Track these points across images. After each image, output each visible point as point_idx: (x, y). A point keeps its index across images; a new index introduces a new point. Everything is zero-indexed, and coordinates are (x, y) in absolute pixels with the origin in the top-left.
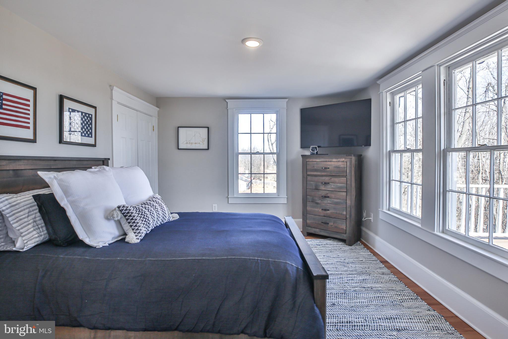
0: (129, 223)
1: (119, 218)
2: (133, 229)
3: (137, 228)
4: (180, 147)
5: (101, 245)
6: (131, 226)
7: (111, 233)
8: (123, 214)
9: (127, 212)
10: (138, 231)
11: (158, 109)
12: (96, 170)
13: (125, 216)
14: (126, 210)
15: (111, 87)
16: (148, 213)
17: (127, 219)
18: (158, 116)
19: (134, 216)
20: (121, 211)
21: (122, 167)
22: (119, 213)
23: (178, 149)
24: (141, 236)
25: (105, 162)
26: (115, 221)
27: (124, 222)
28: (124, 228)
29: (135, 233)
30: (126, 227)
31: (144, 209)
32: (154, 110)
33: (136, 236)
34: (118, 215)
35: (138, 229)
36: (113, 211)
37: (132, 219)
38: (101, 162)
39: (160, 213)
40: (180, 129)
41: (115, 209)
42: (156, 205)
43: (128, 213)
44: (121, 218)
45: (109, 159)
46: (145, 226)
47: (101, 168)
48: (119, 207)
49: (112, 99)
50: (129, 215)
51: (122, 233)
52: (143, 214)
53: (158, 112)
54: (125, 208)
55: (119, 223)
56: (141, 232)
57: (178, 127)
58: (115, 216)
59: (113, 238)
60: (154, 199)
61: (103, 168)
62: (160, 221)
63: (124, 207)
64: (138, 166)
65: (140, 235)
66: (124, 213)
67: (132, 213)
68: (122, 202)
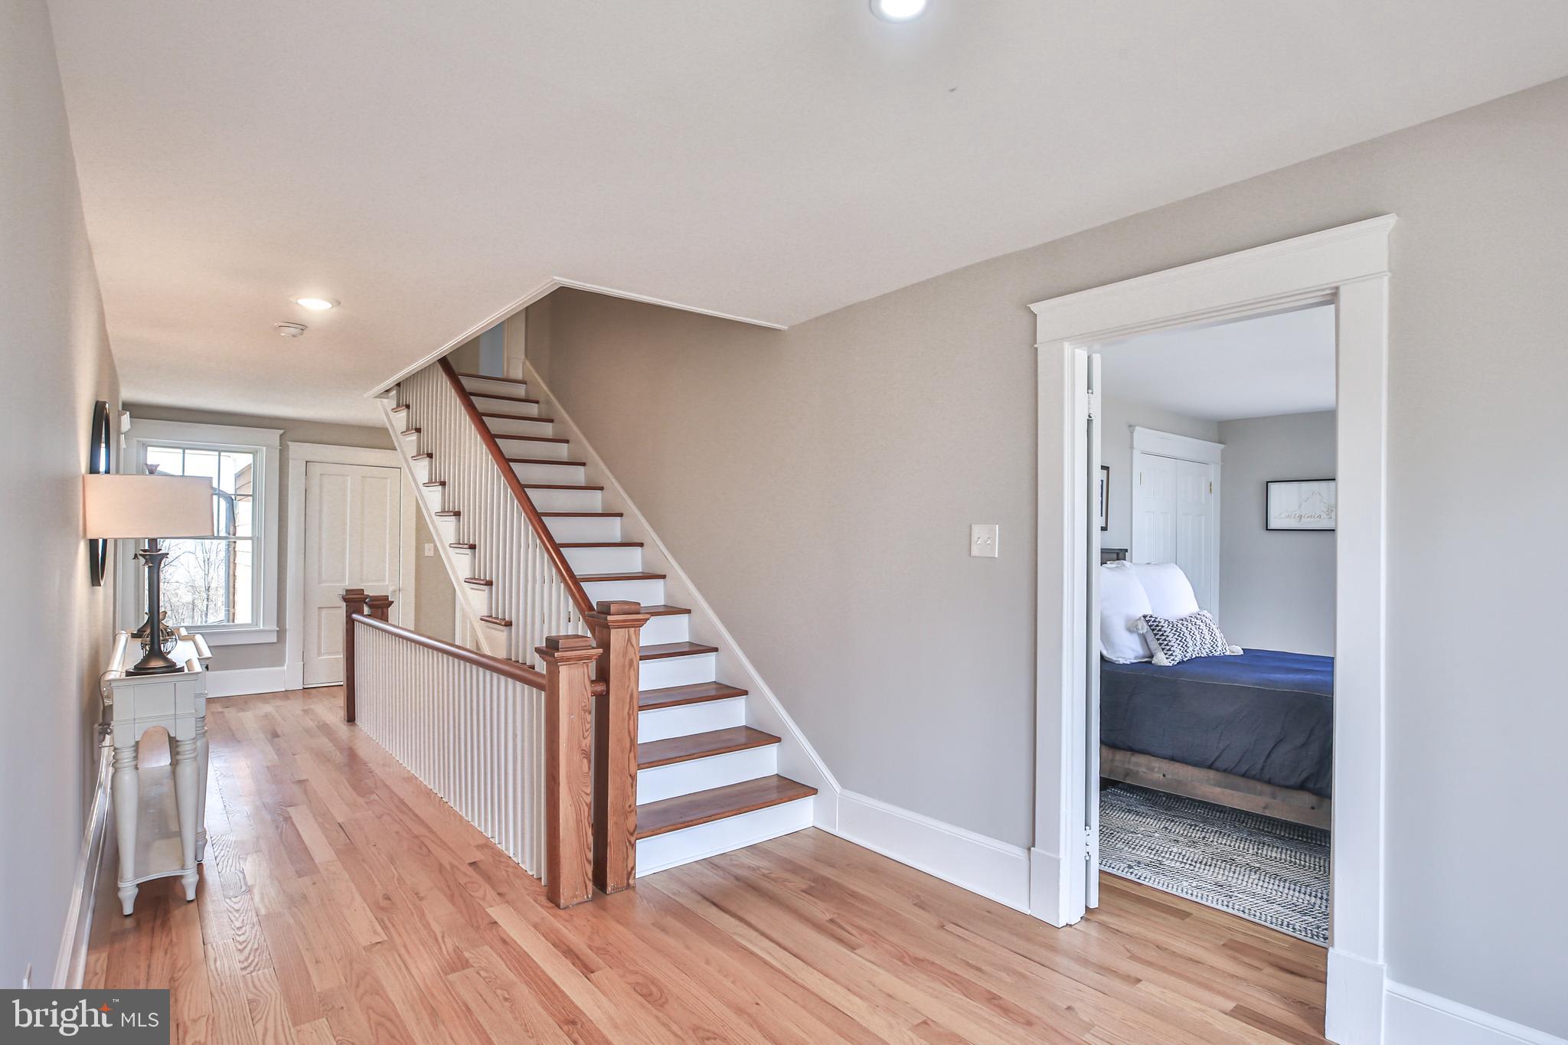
0: (1158, 639)
1: (1145, 631)
2: (1163, 649)
3: (1168, 647)
4: (1272, 526)
5: (1122, 661)
6: (1160, 644)
7: (1133, 650)
8: (1150, 626)
9: (1155, 624)
10: (1171, 652)
11: (1222, 446)
12: (1114, 566)
13: (1153, 630)
14: (1154, 621)
15: (1131, 427)
16: (1188, 636)
17: (1156, 635)
18: (1223, 460)
19: (1165, 631)
20: (1148, 621)
21: (1148, 563)
22: (1145, 624)
23: (1267, 529)
24: (1173, 660)
25: (1121, 555)
26: (1139, 634)
27: (1150, 637)
28: (1151, 647)
29: (1166, 654)
30: (1154, 644)
31: (1184, 629)
32: (1213, 450)
33: (1167, 658)
34: (1144, 628)
35: (1169, 650)
36: (1137, 620)
37: (1162, 635)
38: (1115, 556)
39: (1207, 637)
40: (1272, 486)
41: (1140, 619)
42: (1201, 624)
43: (1157, 626)
44: (1147, 632)
45: (1126, 550)
46: (1179, 647)
47: (1118, 564)
48: (1145, 617)
49: (1132, 447)
50: (1158, 628)
51: (1147, 653)
52: (1181, 635)
53: (1223, 451)
54: (1153, 619)
55: (1144, 638)
56: (1174, 654)
57: (1267, 482)
58: (1140, 627)
59: (1136, 658)
60: (1199, 617)
61: (1123, 563)
62: (1207, 651)
63: (1151, 617)
64: (1176, 564)
65: (1172, 658)
66: (1152, 626)
67: (1162, 626)
68: (1149, 612)
